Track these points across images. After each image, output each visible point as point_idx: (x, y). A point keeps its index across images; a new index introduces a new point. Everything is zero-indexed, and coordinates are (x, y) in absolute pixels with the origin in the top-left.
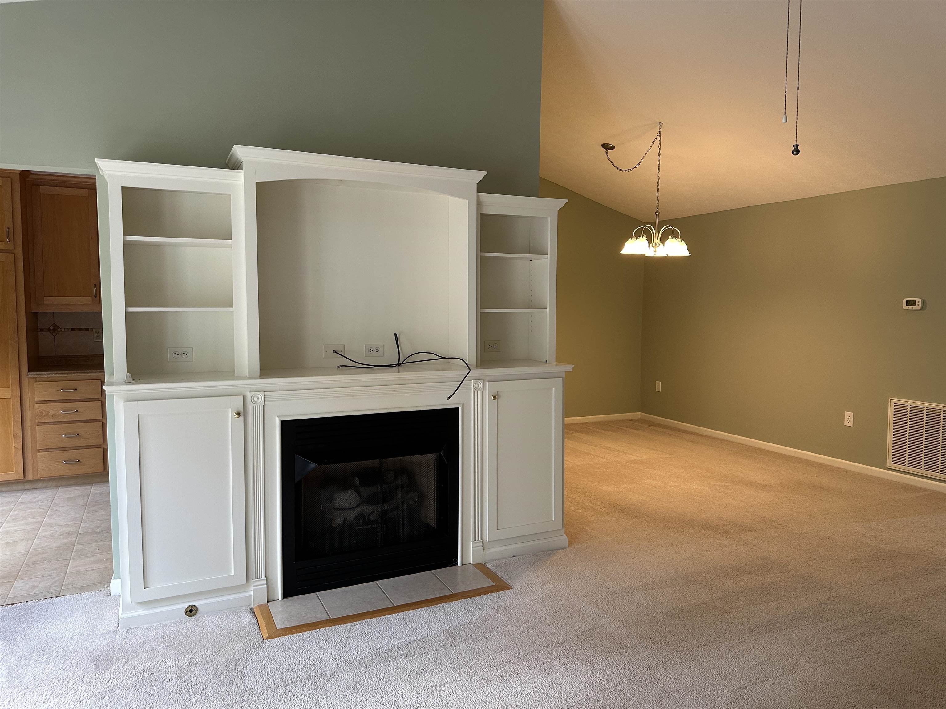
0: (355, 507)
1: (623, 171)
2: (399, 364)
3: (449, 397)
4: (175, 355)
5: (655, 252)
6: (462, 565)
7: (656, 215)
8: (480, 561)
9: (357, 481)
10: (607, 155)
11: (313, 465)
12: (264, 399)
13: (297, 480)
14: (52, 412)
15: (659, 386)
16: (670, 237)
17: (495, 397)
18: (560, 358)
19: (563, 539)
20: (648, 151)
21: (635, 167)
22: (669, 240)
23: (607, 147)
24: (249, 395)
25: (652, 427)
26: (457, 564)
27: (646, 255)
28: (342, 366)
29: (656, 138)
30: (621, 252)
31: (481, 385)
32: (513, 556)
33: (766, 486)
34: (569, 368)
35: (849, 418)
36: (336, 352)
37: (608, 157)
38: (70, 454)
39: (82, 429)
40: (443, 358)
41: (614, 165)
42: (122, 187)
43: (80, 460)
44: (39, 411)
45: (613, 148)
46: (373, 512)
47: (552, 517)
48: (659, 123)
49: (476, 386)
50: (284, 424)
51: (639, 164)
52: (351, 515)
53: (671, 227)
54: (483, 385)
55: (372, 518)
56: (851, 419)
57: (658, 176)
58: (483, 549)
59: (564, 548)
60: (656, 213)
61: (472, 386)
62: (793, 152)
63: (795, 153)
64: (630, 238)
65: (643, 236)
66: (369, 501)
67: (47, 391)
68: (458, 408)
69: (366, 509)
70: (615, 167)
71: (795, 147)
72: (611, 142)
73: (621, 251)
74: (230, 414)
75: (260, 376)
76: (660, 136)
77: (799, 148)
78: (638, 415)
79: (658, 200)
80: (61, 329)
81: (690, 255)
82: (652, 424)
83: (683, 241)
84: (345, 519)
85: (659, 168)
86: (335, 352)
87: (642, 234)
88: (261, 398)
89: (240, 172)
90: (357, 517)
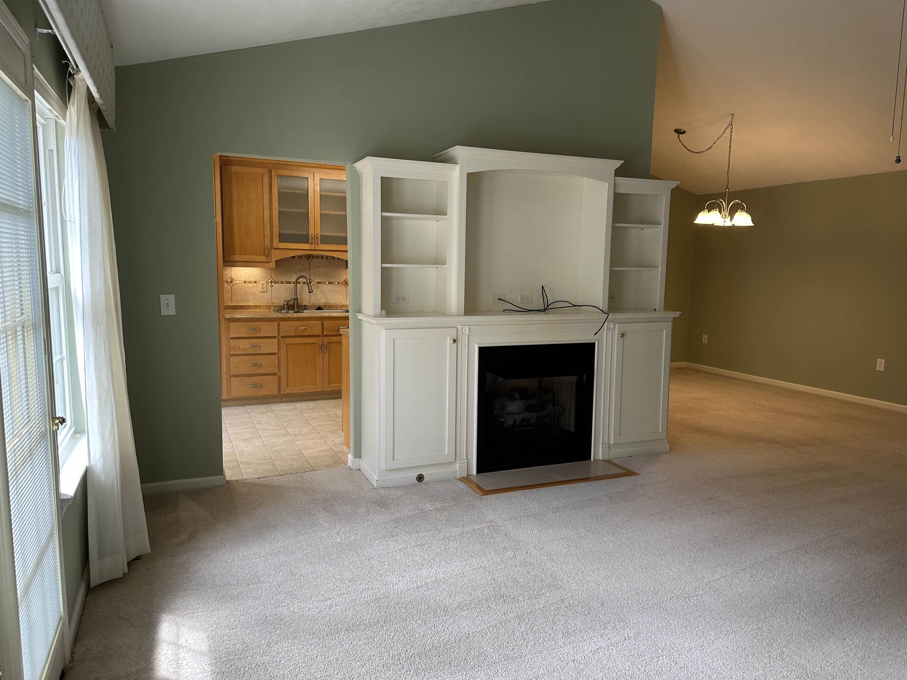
0: (521, 413)
1: (694, 152)
2: (545, 310)
3: (596, 333)
4: (397, 299)
5: (724, 222)
6: (594, 460)
7: (726, 191)
8: (606, 458)
9: (517, 395)
10: (679, 139)
11: (501, 379)
12: (469, 331)
13: (487, 390)
14: (242, 347)
15: (705, 338)
16: (739, 210)
17: (623, 335)
18: (668, 306)
19: (666, 446)
20: (720, 137)
21: (706, 150)
22: (738, 212)
23: (679, 132)
24: (459, 327)
25: (698, 374)
26: (590, 459)
27: (714, 225)
28: (506, 310)
29: (728, 127)
30: (695, 222)
31: (612, 326)
32: (630, 456)
33: (812, 416)
34: (677, 314)
35: (881, 365)
36: (501, 300)
37: (680, 141)
38: (254, 379)
39: (263, 360)
40: (576, 306)
41: (686, 148)
42: (381, 177)
43: (262, 385)
44: (232, 345)
45: (684, 132)
46: (532, 417)
47: (659, 429)
48: (732, 114)
49: (609, 326)
50: (481, 349)
51: (710, 148)
52: (518, 418)
53: (740, 202)
54: (613, 326)
55: (531, 421)
56: (883, 365)
57: (729, 159)
58: (609, 450)
59: (667, 453)
60: (726, 189)
61: (606, 327)
62: (896, 161)
63: (897, 162)
64: (702, 210)
65: (716, 209)
66: (529, 409)
67: (238, 330)
68: (594, 343)
69: (528, 415)
70: (687, 149)
71: (898, 158)
72: (683, 128)
73: (695, 220)
74: (449, 341)
75: (464, 314)
76: (732, 125)
77: (900, 158)
78: (685, 364)
79: (728, 178)
80: (236, 281)
81: (753, 225)
82: (698, 371)
83: (748, 213)
84: (515, 421)
85: (730, 152)
86: (499, 299)
87: (715, 207)
88: (467, 330)
89: (456, 166)
90: (523, 420)
